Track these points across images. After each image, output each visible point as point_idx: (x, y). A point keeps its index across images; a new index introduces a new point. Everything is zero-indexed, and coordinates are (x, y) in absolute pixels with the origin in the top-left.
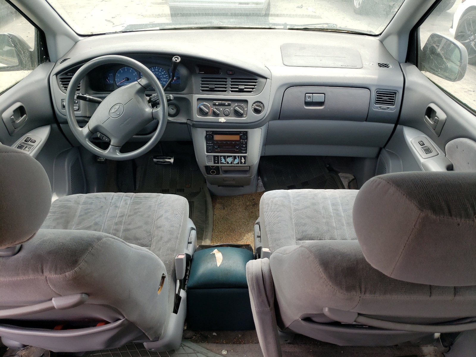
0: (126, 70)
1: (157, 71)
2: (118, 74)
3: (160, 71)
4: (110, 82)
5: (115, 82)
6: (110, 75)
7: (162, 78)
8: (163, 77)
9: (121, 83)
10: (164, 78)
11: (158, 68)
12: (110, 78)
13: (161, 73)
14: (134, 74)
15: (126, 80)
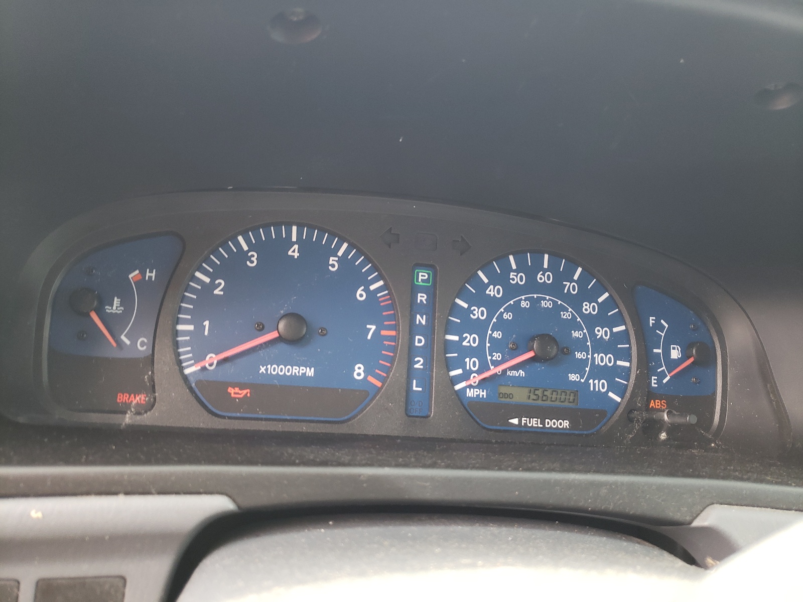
0: (294, 252)
1: (544, 288)
2: (213, 277)
3: (571, 287)
4: (119, 343)
5: (176, 345)
6: (134, 275)
7: (582, 346)
8: (593, 335)
9: (226, 360)
10: (600, 346)
11: (553, 267)
12: (127, 303)
13: (575, 302)
14: (361, 294)
15: (280, 339)
